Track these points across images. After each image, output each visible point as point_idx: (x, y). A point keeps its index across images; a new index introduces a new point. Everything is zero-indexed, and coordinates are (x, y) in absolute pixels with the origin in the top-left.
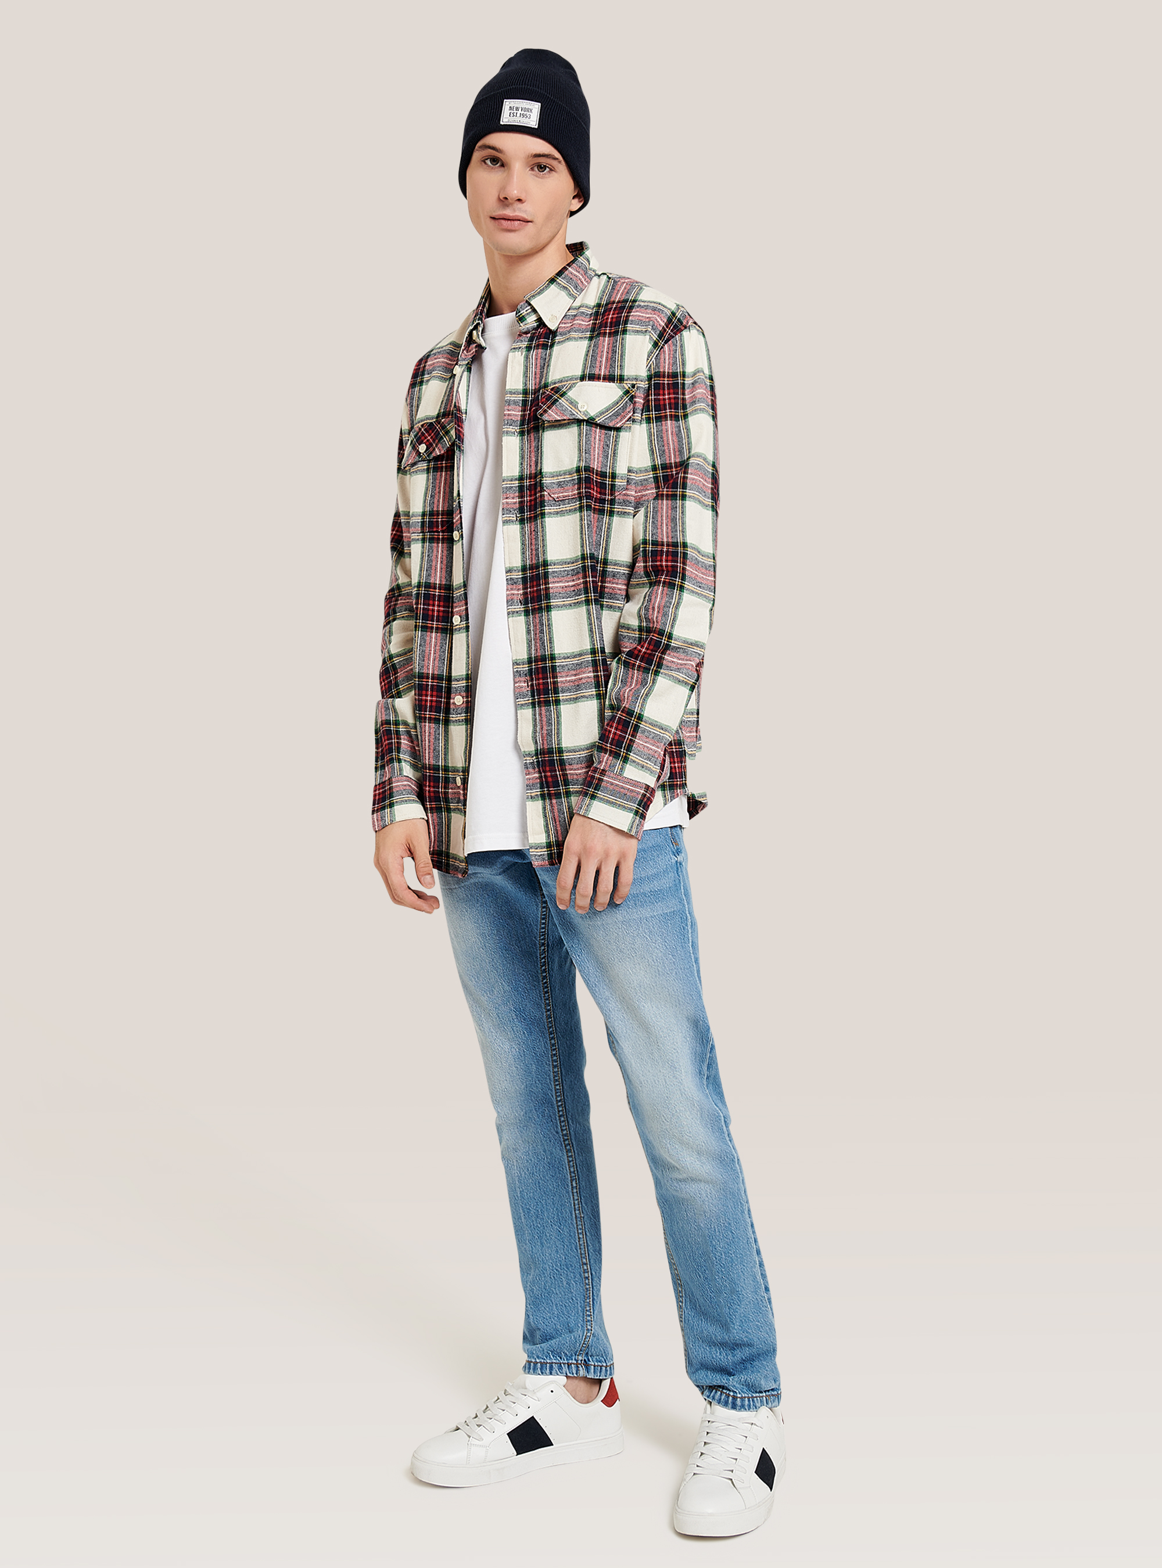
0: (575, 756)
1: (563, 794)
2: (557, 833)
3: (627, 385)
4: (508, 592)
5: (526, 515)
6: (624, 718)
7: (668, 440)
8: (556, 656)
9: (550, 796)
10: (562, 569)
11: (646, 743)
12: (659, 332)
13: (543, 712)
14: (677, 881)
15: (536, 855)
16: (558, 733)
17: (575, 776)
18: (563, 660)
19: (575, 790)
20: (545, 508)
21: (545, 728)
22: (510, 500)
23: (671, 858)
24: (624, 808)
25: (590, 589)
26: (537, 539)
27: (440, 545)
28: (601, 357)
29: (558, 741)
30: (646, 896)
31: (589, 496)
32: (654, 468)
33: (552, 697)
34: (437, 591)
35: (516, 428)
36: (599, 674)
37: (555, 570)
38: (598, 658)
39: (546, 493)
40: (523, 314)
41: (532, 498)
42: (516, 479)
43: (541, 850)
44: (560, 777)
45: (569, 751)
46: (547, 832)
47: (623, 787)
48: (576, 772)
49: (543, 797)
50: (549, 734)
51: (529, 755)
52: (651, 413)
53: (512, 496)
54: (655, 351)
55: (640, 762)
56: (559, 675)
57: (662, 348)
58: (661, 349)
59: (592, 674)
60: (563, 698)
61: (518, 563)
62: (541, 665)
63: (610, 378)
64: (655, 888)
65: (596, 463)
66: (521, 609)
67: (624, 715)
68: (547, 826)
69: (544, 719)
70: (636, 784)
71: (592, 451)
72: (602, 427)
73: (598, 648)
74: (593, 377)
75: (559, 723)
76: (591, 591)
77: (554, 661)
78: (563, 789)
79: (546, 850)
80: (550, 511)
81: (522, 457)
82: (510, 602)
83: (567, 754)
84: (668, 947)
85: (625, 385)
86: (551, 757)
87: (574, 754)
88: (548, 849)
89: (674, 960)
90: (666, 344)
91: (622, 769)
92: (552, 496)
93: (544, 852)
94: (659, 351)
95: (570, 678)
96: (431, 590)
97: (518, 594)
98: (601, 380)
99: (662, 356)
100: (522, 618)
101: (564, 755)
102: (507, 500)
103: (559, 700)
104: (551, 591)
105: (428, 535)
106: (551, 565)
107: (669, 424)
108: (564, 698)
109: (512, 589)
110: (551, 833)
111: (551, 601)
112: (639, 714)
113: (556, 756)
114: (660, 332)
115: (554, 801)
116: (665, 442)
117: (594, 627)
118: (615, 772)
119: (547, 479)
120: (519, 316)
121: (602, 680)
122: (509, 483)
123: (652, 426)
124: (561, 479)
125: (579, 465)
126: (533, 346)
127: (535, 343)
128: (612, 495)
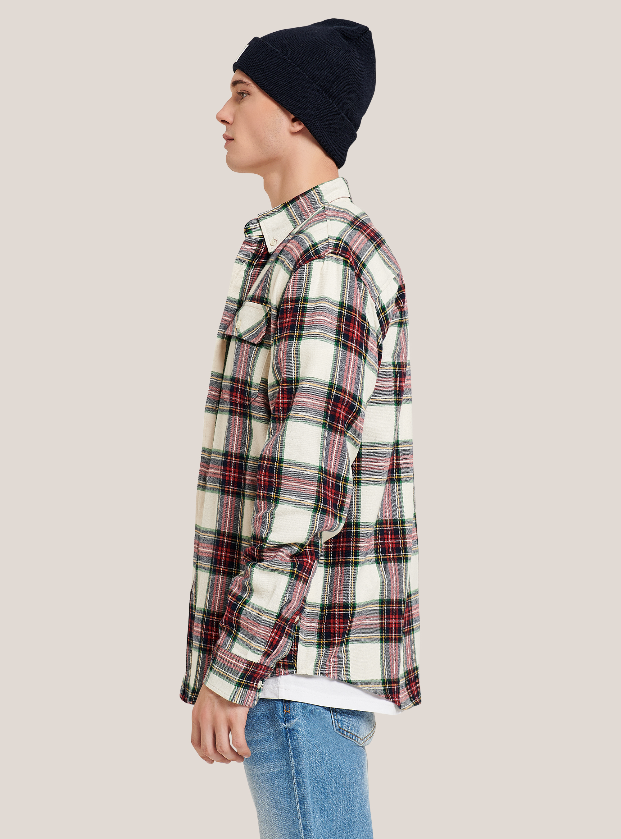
6: (233, 601)
11: (248, 624)
12: (294, 262)
14: (285, 745)
20: (220, 405)
23: (280, 725)
24: (229, 680)
30: (258, 756)
40: (251, 228)
47: (230, 662)
55: (245, 640)
63: (259, 300)
64: (264, 750)
65: (241, 374)
67: (234, 599)
70: (239, 659)
71: (239, 363)
74: (252, 299)
84: (273, 801)
85: (267, 307)
89: (278, 813)
91: (232, 646)
92: (223, 395)
98: (255, 302)
112: (246, 600)
114: (296, 262)
118: (226, 648)
119: (223, 380)
120: (247, 228)
122: (214, 378)
126: (254, 264)
127: (256, 261)
128: (249, 401)
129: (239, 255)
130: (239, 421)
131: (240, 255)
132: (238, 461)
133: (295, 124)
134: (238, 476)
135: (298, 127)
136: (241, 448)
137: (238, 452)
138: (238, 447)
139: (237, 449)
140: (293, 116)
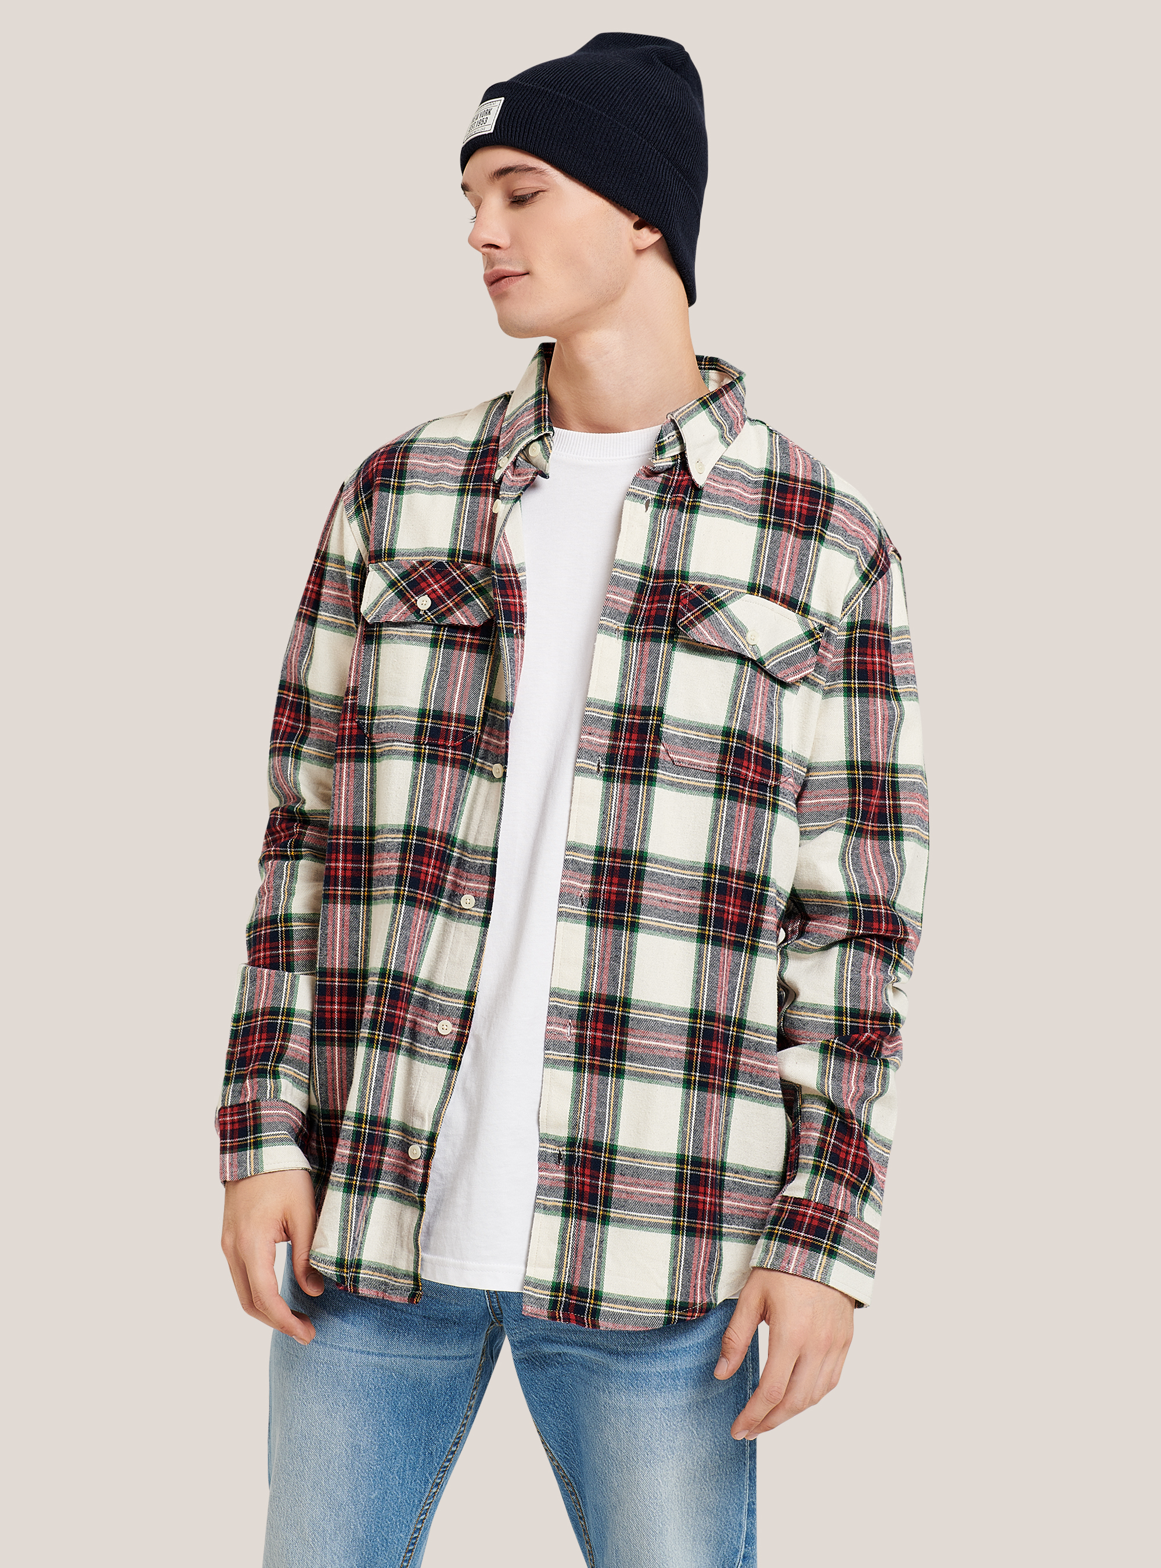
0: (632, 1164)
1: (599, 1218)
2: (574, 1273)
3: (813, 623)
4: (564, 881)
5: (618, 769)
7: (876, 726)
8: (632, 1003)
9: (580, 1214)
10: (665, 873)
12: (869, 558)
13: (595, 1083)
15: (531, 1296)
16: (615, 1124)
17: (624, 1196)
18: (642, 1012)
19: (619, 1216)
20: (658, 771)
21: (594, 1108)
22: (595, 739)
25: (711, 919)
26: (632, 812)
27: (448, 769)
28: (782, 564)
29: (613, 1134)
31: (736, 778)
32: (851, 766)
33: (613, 1063)
34: (436, 842)
35: (620, 624)
36: (696, 1049)
37: (656, 870)
38: (698, 1026)
39: (662, 748)
40: (664, 442)
41: (633, 745)
42: (609, 709)
43: (542, 1291)
44: (601, 1191)
45: (625, 1154)
46: (559, 1267)
48: (628, 1188)
49: (566, 1212)
50: (600, 1120)
51: (555, 1141)
52: (853, 681)
53: (599, 731)
54: (864, 587)
56: (630, 1032)
57: (874, 583)
58: (872, 586)
59: (684, 1048)
60: (630, 1068)
61: (590, 838)
62: (603, 1008)
63: (790, 603)
65: (757, 728)
66: (583, 913)
68: (561, 1258)
69: (595, 1094)
71: (753, 709)
72: (769, 675)
73: (702, 1011)
74: (768, 594)
75: (617, 1106)
76: (710, 922)
77: (627, 1010)
78: (600, 1210)
79: (549, 1293)
80: (663, 777)
81: (624, 676)
82: (564, 896)
83: (622, 1158)
85: (809, 621)
86: (596, 1156)
87: (632, 1159)
88: (553, 1294)
90: (880, 578)
92: (671, 756)
93: (546, 1295)
94: (870, 588)
95: (646, 1042)
96: (428, 840)
97: (581, 888)
98: (779, 602)
99: (874, 597)
100: (582, 928)
101: (617, 1157)
102: (590, 738)
103: (624, 1070)
104: (644, 901)
105: (426, 750)
106: (651, 861)
107: (879, 702)
108: (632, 1069)
109: (571, 878)
110: (564, 1270)
111: (641, 917)
113: (605, 1157)
114: (872, 559)
115: (584, 1223)
116: (872, 729)
117: (703, 978)
119: (668, 727)
120: (660, 443)
121: (697, 1060)
122: (597, 710)
123: (853, 701)
124: (692, 734)
125: (729, 725)
126: (665, 501)
127: (669, 496)
128: (777, 779)
129: (633, 487)
130: (747, 811)
131: (635, 487)
132: (741, 885)
133: (645, 232)
134: (740, 913)
135: (649, 237)
136: (748, 862)
137: (742, 869)
138: (744, 859)
139: (741, 862)
140: (637, 219)
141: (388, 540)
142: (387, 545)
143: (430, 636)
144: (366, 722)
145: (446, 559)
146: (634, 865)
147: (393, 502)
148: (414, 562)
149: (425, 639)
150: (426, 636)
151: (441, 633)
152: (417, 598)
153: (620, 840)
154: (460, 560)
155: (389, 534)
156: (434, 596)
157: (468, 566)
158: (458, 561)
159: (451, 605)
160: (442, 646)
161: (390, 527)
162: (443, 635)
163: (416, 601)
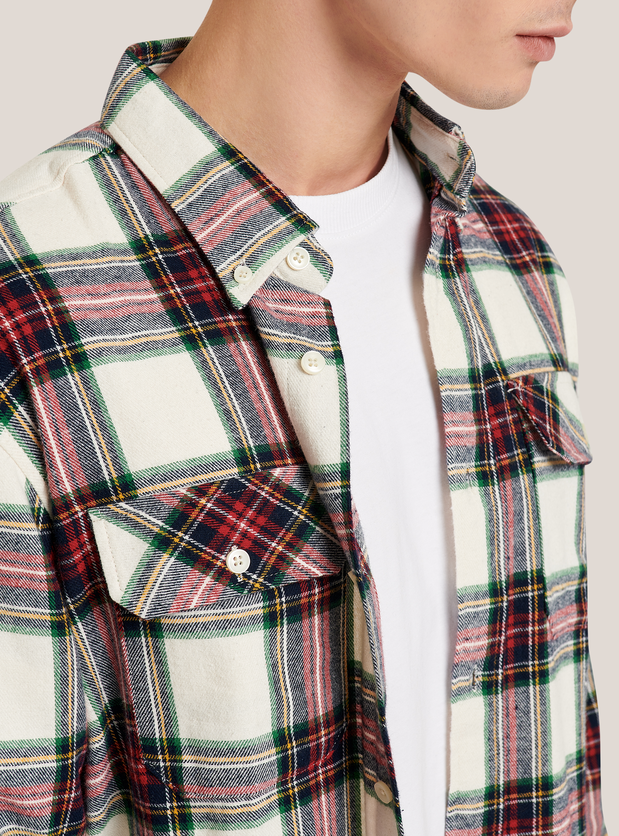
5: (501, 672)
20: (549, 660)
22: (469, 644)
35: (469, 464)
39: (548, 625)
41: (511, 632)
42: (482, 596)
53: (473, 633)
81: (492, 540)
102: (463, 645)
106: (557, 785)
122: (469, 604)
125: (581, 561)
141: (110, 463)
142: (113, 471)
143: (261, 612)
144: (162, 764)
145: (236, 470)
146: (537, 797)
147: (81, 388)
148: (183, 491)
149: (253, 619)
150: (253, 613)
151: (278, 601)
152: (223, 557)
153: (513, 769)
154: (258, 466)
155: (105, 450)
156: (248, 543)
157: (277, 472)
158: (256, 469)
159: (280, 548)
160: (285, 622)
161: (101, 437)
162: (281, 603)
163: (224, 562)
